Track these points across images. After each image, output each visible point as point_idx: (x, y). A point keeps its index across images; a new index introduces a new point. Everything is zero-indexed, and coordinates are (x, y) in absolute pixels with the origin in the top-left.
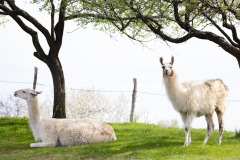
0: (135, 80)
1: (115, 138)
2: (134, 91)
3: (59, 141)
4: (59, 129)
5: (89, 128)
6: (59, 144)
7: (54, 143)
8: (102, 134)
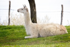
0: (62, 6)
1: (67, 33)
2: (62, 11)
3: (39, 35)
4: (39, 29)
5: (54, 28)
6: (39, 36)
7: (37, 36)
8: (61, 30)
